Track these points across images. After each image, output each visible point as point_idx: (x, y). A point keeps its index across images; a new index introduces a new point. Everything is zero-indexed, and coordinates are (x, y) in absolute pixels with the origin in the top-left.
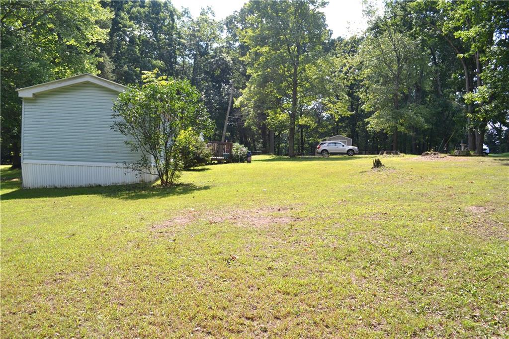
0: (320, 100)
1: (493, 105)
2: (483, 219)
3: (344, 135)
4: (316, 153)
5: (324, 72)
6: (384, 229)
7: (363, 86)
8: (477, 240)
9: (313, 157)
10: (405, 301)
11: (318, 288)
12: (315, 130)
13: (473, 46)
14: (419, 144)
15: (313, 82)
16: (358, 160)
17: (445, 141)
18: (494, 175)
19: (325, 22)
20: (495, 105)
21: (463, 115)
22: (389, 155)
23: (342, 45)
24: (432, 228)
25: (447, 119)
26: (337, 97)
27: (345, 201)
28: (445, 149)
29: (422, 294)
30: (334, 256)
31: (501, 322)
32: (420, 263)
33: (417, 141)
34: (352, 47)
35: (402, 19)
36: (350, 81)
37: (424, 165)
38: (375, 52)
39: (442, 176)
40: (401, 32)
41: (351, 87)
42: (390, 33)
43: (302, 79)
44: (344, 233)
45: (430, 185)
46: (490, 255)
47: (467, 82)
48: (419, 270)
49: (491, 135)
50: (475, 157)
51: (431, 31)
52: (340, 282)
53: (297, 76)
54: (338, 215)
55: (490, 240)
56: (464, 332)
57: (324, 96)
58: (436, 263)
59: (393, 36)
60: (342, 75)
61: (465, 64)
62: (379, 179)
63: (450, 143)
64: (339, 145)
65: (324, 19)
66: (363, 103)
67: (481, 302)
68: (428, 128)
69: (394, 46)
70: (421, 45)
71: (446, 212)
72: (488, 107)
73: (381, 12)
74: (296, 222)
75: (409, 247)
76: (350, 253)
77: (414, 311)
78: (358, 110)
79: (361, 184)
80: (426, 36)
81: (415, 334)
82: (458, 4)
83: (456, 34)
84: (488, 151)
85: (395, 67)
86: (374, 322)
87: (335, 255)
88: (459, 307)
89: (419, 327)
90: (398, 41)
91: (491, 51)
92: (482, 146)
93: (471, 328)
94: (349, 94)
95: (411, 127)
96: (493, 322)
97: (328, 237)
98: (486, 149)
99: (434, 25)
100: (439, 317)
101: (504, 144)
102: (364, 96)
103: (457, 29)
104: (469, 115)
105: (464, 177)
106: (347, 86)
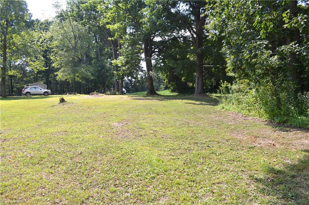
0: (24, 59)
1: (127, 67)
2: (121, 130)
3: (42, 83)
4: (22, 95)
5: (26, 40)
6: (65, 141)
7: (53, 52)
8: (118, 141)
9: (20, 97)
10: (77, 183)
11: (19, 186)
12: (21, 79)
13: (116, 34)
14: (89, 88)
15: (19, 47)
16: (50, 98)
17: (103, 87)
18: (128, 105)
19: (27, 8)
20: (128, 67)
21: (112, 72)
22: (70, 95)
23: (38, 24)
24: (93, 137)
25: (103, 74)
26: (36, 58)
27: (40, 125)
28: (103, 91)
29: (87, 177)
30: (31, 163)
31: (129, 185)
32: (86, 159)
33: (87, 87)
34: (46, 26)
35: (77, 13)
36: (44, 48)
37: (91, 100)
38: (60, 31)
39: (101, 107)
40: (76, 21)
41: (45, 52)
42: (70, 21)
43: (10, 44)
44: (38, 146)
45: (93, 112)
46: (124, 149)
47: (113, 54)
48: (85, 163)
49: (127, 83)
50: (119, 95)
51: (94, 23)
52: (34, 179)
53: (6, 42)
54: (34, 135)
55: (125, 140)
56: (110, 195)
57: (27, 56)
58: (95, 158)
59: (72, 22)
60: (39, 43)
61: (113, 43)
62: (63, 110)
63: (106, 88)
64: (38, 89)
65: (27, 6)
66: (53, 62)
67: (119, 176)
68: (93, 79)
69: (72, 29)
70: (88, 30)
71: (102, 127)
72: (124, 68)
73: (64, 7)
74: (3, 143)
75: (80, 150)
76: (42, 159)
77: (82, 189)
78: (50, 67)
79: (52, 114)
80: (91, 25)
81: (83, 202)
82: (108, 10)
83: (108, 26)
84: (125, 92)
85: (73, 42)
86: (57, 201)
87: (31, 161)
88: (108, 181)
89: (85, 198)
90: (75, 26)
91: (125, 38)
92: (122, 89)
93: (114, 192)
94: (44, 56)
95: (83, 78)
96: (126, 186)
97: (27, 150)
98: (124, 91)
99: (95, 19)
100: (97, 189)
101: (133, 88)
102: (54, 58)
103: (108, 23)
104: (114, 72)
105: (112, 107)
106: (43, 51)
